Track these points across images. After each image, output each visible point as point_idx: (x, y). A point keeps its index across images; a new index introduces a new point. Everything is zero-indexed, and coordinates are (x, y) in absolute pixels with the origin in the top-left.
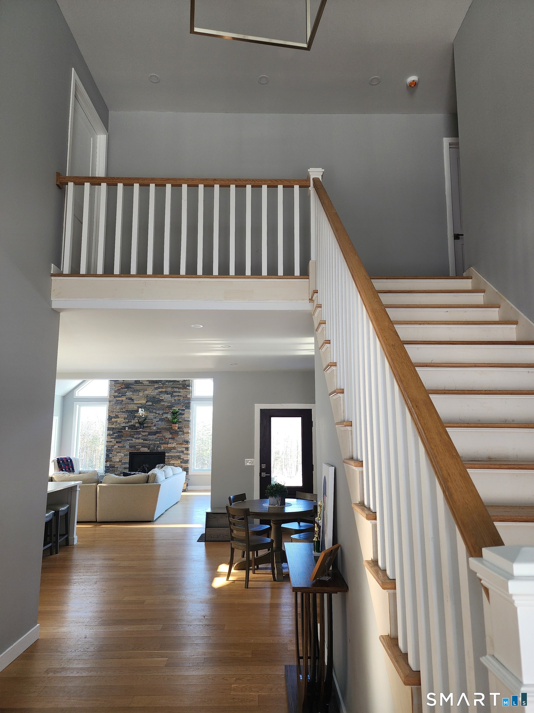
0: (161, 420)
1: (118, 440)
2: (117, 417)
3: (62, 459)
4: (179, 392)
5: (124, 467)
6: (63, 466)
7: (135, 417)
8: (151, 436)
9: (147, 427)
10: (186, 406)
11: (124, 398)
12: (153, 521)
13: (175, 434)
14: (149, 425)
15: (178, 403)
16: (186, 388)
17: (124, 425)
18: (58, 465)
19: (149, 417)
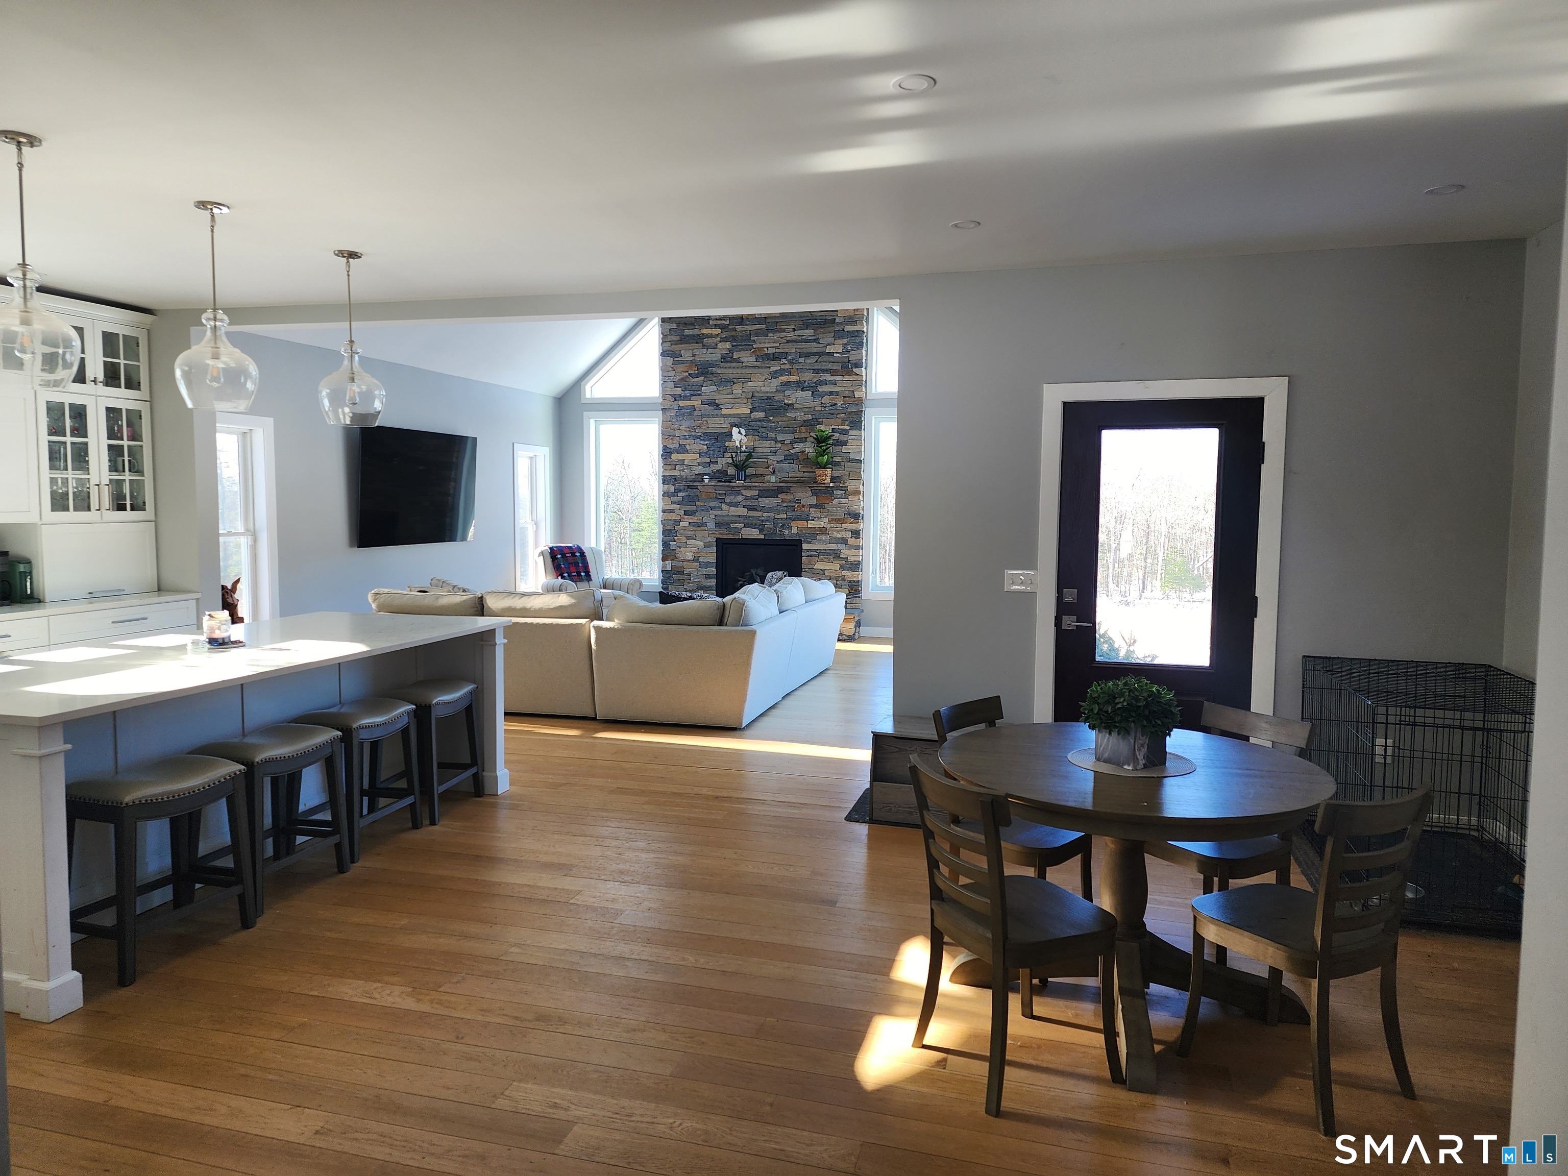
0: (789, 458)
1: (688, 508)
2: (682, 449)
3: (561, 550)
4: (834, 383)
5: (704, 573)
6: (563, 566)
7: (726, 450)
8: (767, 500)
9: (755, 475)
10: (851, 422)
11: (696, 402)
12: (740, 729)
13: (824, 494)
14: (761, 471)
15: (832, 412)
16: (850, 373)
17: (699, 470)
18: (553, 564)
19: (760, 450)
